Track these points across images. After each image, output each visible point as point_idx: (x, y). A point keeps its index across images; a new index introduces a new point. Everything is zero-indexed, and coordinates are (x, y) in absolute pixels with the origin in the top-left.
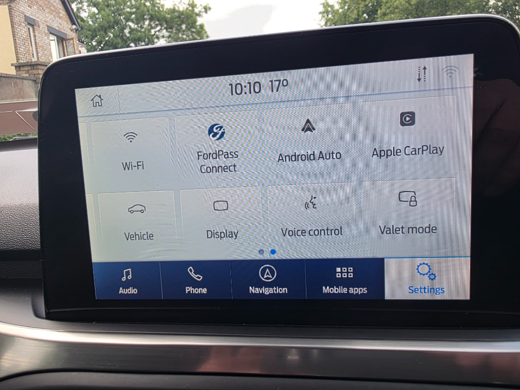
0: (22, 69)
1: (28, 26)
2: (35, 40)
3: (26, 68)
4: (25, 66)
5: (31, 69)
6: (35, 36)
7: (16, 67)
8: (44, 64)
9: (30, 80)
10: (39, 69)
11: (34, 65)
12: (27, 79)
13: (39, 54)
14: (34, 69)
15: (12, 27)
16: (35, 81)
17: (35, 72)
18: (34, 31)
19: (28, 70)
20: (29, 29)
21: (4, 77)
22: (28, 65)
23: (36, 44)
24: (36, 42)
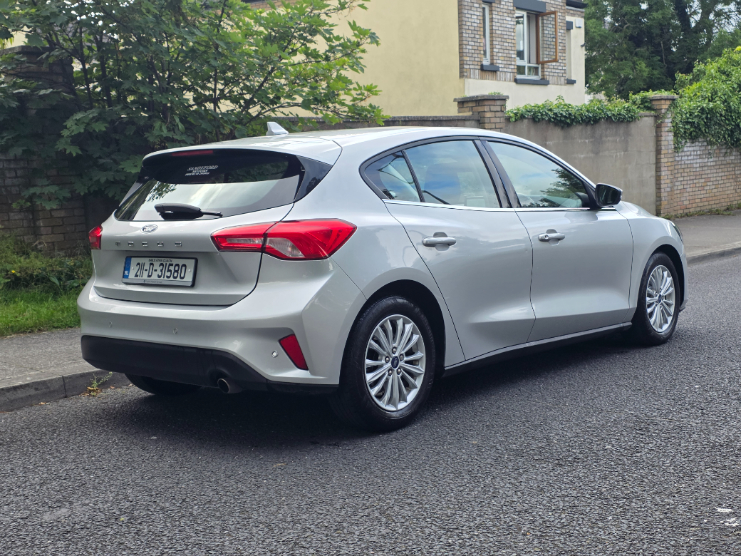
0: (465, 105)
1: (483, 6)
2: (492, 26)
3: (470, 105)
4: (470, 101)
5: (476, 106)
6: (491, 19)
7: (459, 102)
8: (491, 98)
9: (473, 120)
10: (484, 105)
11: (480, 100)
12: (469, 120)
13: (495, 50)
14: (479, 106)
15: (460, 13)
16: (479, 121)
17: (480, 109)
18: (491, 11)
19: (472, 107)
20: (484, 9)
21: (445, 120)
22: (472, 101)
23: (491, 33)
24: (491, 30)
